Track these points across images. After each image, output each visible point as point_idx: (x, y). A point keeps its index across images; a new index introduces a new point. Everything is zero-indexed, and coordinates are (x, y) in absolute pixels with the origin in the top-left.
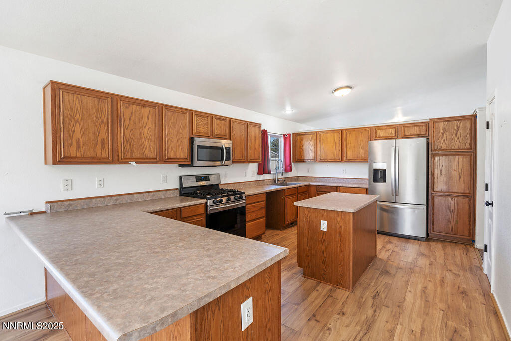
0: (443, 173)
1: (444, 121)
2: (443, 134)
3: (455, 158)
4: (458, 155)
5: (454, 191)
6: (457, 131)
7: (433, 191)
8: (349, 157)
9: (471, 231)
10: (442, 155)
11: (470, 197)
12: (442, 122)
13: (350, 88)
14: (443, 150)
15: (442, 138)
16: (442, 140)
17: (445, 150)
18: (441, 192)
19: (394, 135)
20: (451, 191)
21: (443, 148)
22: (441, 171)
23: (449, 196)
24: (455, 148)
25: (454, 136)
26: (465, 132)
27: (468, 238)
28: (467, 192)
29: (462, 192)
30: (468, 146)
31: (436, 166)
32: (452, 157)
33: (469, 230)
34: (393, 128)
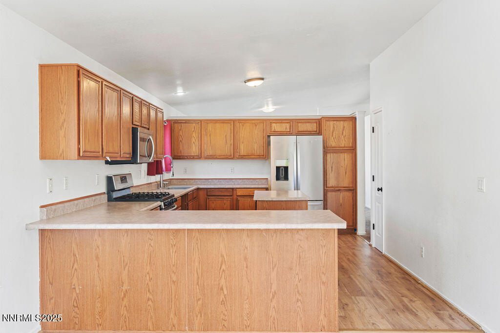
0: (333, 170)
1: (333, 121)
2: (333, 133)
3: (342, 155)
4: (344, 152)
5: (342, 185)
6: (343, 130)
7: (327, 187)
8: (242, 153)
9: (355, 221)
10: (333, 153)
11: (353, 190)
12: (332, 121)
13: (262, 79)
14: (333, 147)
15: (332, 136)
16: (333, 138)
17: (335, 147)
18: (332, 187)
19: (289, 130)
20: (339, 186)
21: (333, 145)
22: (332, 168)
23: (339, 190)
24: (342, 146)
25: (341, 134)
26: (348, 132)
27: (353, 227)
28: (351, 186)
29: (347, 186)
30: (351, 145)
31: (328, 163)
32: (340, 154)
33: (353, 220)
34: (287, 123)
